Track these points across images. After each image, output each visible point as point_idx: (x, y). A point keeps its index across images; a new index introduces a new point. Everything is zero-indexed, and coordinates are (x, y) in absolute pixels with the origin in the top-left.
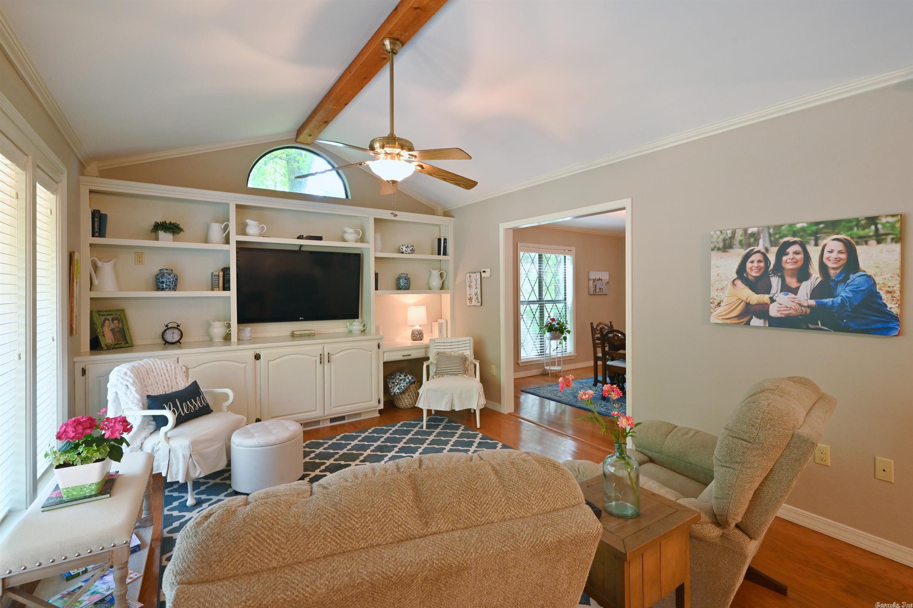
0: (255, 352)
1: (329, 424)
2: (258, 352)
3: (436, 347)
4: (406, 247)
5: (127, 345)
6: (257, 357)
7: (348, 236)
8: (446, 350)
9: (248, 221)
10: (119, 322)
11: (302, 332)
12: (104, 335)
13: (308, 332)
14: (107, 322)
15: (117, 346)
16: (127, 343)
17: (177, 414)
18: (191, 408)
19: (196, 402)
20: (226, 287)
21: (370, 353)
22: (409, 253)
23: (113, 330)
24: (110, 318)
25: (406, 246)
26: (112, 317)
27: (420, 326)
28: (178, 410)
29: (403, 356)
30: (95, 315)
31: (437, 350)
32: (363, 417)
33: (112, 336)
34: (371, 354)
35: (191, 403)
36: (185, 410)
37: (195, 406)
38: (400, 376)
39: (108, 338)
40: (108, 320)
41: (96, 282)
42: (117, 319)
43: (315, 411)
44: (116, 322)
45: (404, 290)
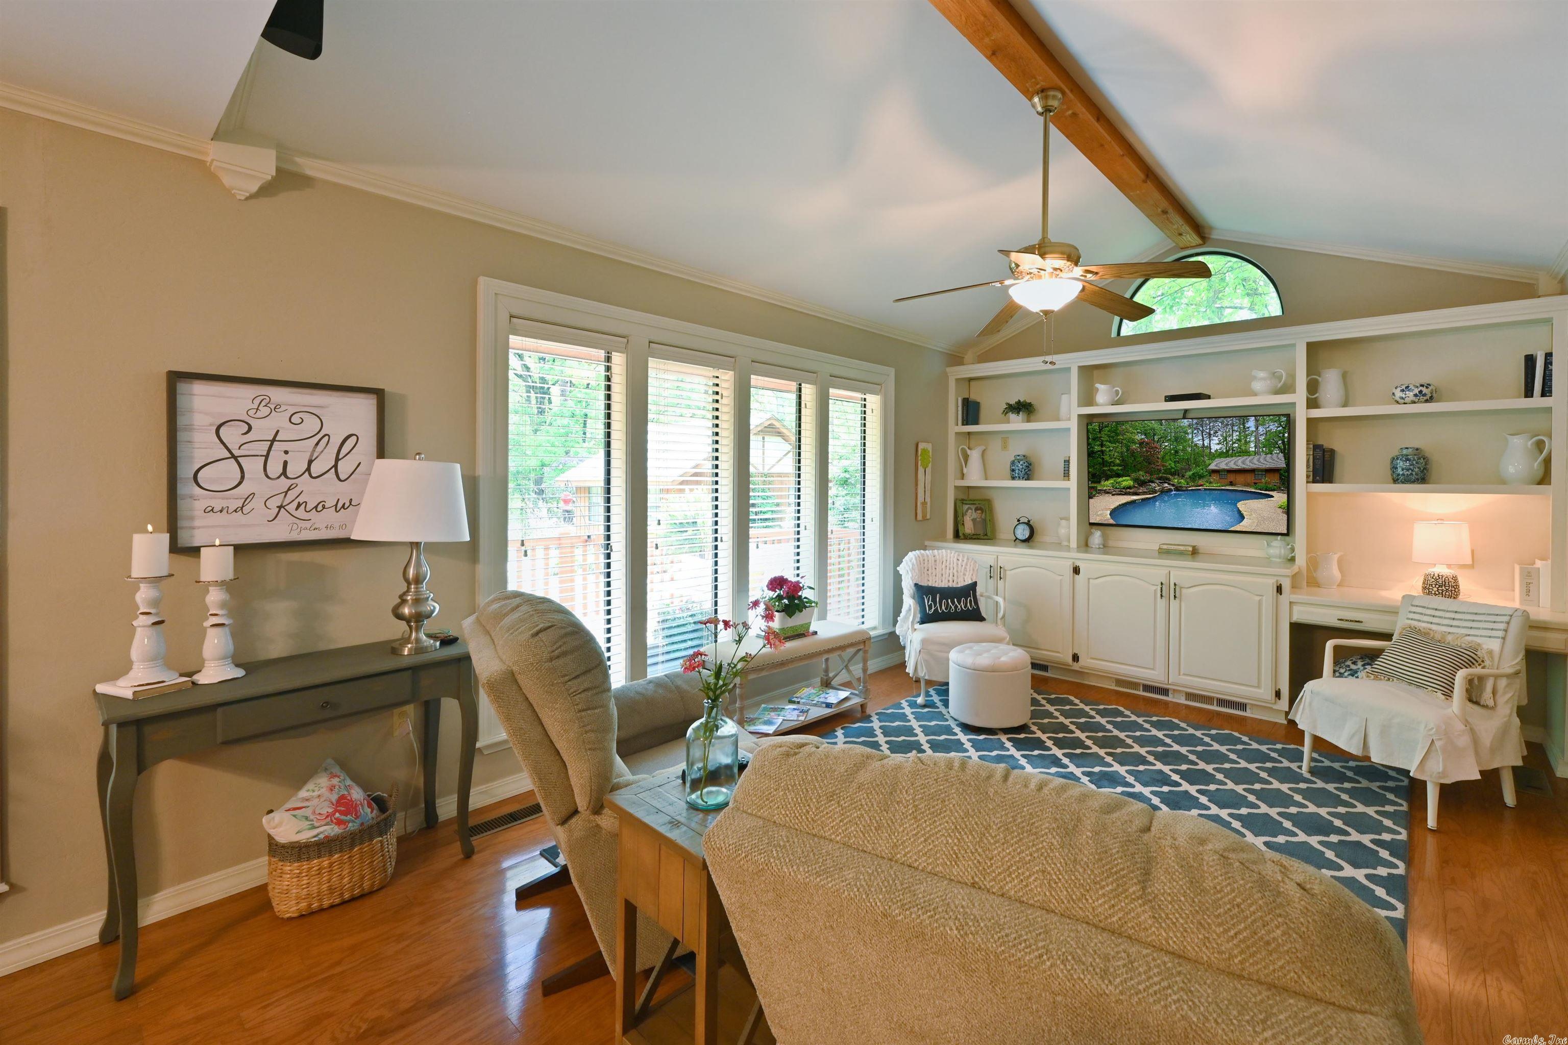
0: (1074, 563)
1: (1182, 700)
2: (1078, 563)
3: (1412, 616)
4: (1403, 391)
5: (986, 537)
6: (1076, 570)
7: (1257, 386)
8: (1434, 627)
9: (1097, 385)
10: (982, 513)
11: (1172, 547)
12: (963, 524)
13: (1182, 548)
14: (970, 511)
15: (975, 537)
16: (986, 535)
17: (933, 609)
18: (951, 607)
19: (959, 603)
20: (1067, 475)
21: (1258, 598)
22: (1414, 402)
23: (974, 520)
24: (973, 507)
25: (1404, 387)
26: (975, 506)
27: (1449, 566)
28: (935, 605)
29: (1339, 620)
30: (959, 503)
31: (1410, 622)
32: (1248, 714)
33: (972, 526)
34: (1260, 602)
35: (953, 603)
36: (943, 608)
37: (956, 607)
38: (1354, 663)
39: (968, 527)
40: (971, 509)
41: (965, 471)
42: (981, 509)
43: (1153, 669)
44: (979, 512)
45: (1403, 483)
